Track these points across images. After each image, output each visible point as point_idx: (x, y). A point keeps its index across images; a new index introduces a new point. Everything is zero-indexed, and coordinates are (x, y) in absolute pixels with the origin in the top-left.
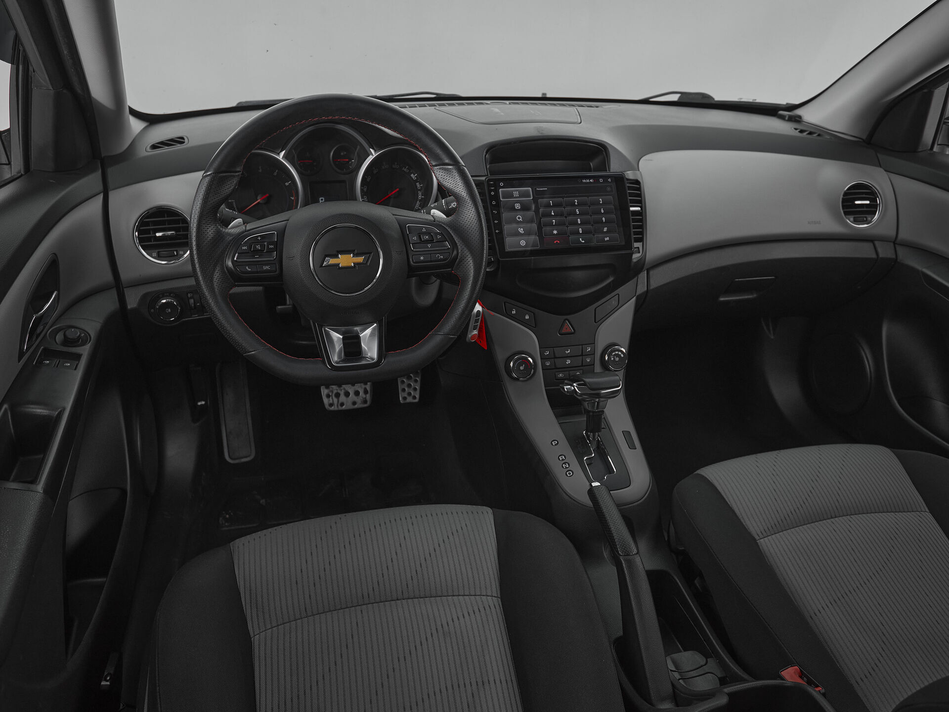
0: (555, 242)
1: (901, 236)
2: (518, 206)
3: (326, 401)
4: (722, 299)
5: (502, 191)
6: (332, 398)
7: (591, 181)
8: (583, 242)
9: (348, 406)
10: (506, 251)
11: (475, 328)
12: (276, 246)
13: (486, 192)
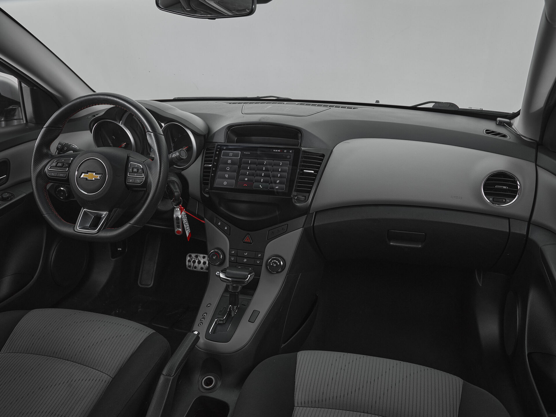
0: (244, 185)
1: (534, 218)
2: (229, 161)
3: (187, 263)
4: (391, 244)
5: (223, 152)
6: (191, 263)
7: (279, 151)
8: (262, 187)
9: (199, 269)
10: (214, 186)
11: (179, 227)
12: (69, 165)
13: (214, 151)
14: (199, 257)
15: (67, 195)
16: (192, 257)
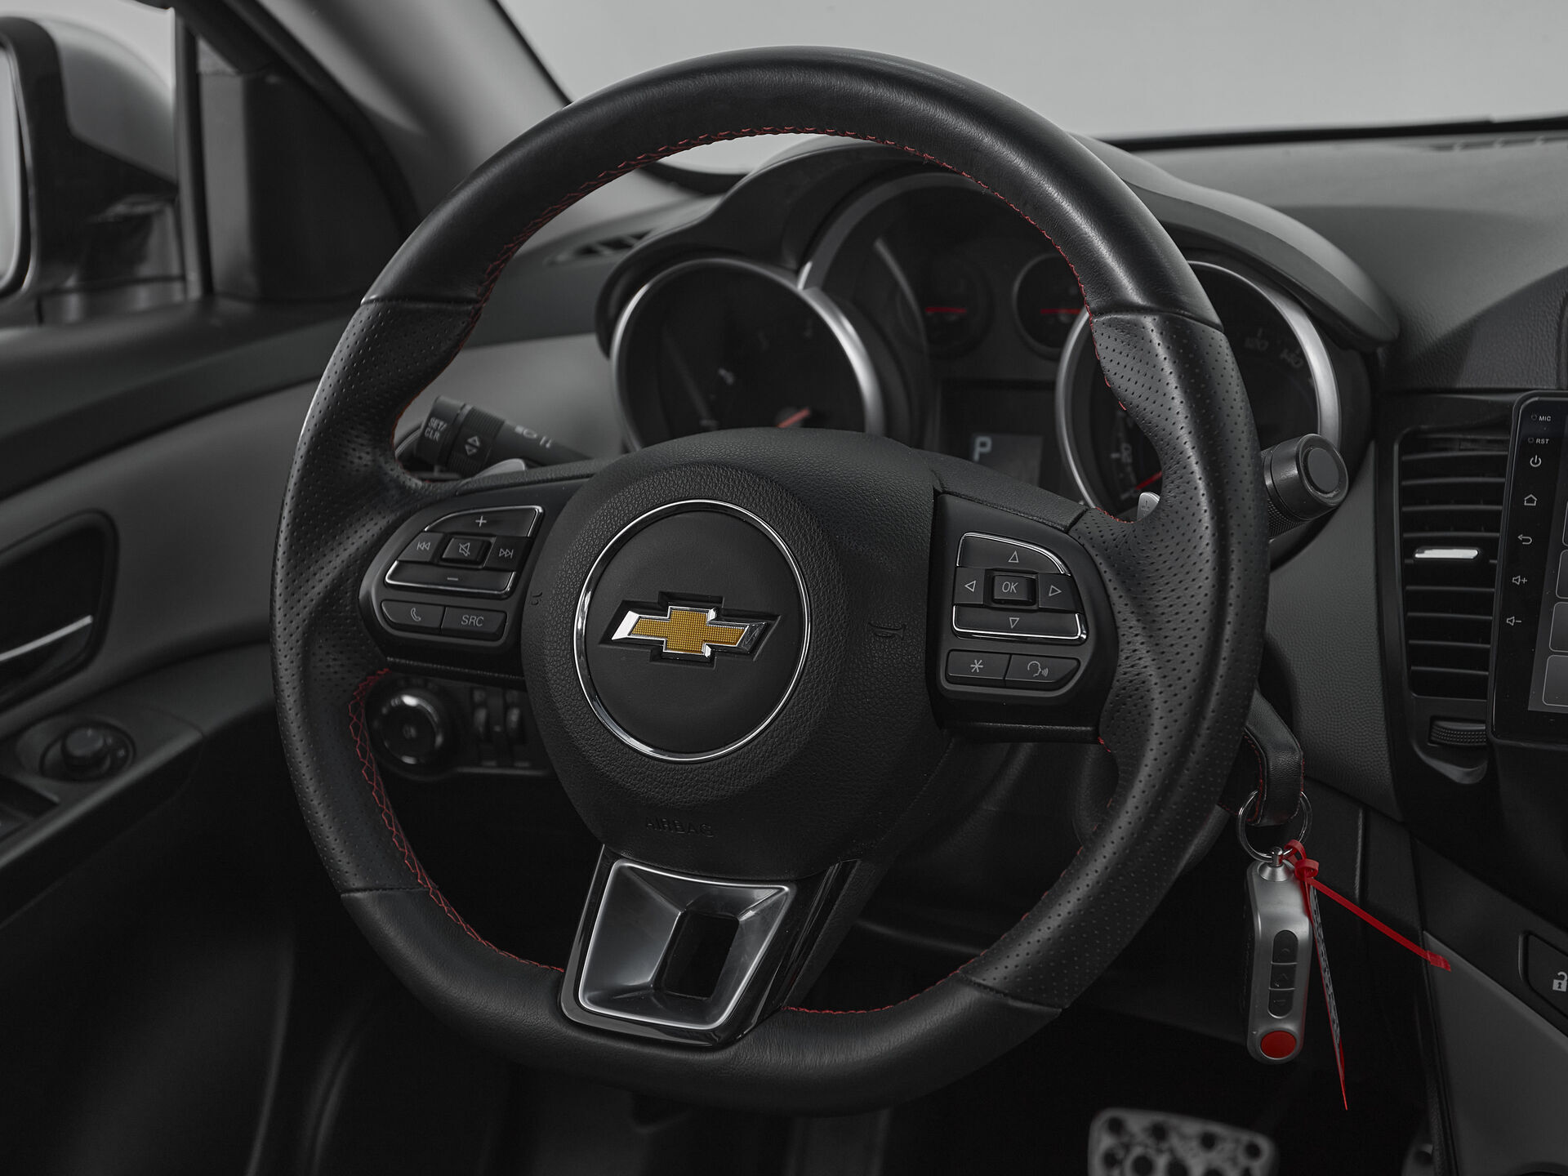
6: (1122, 1171)
10: (1533, 708)
11: (1281, 1005)
12: (525, 553)
13: (1511, 453)
14: (1174, 1141)
15: (439, 740)
16: (1132, 1136)
